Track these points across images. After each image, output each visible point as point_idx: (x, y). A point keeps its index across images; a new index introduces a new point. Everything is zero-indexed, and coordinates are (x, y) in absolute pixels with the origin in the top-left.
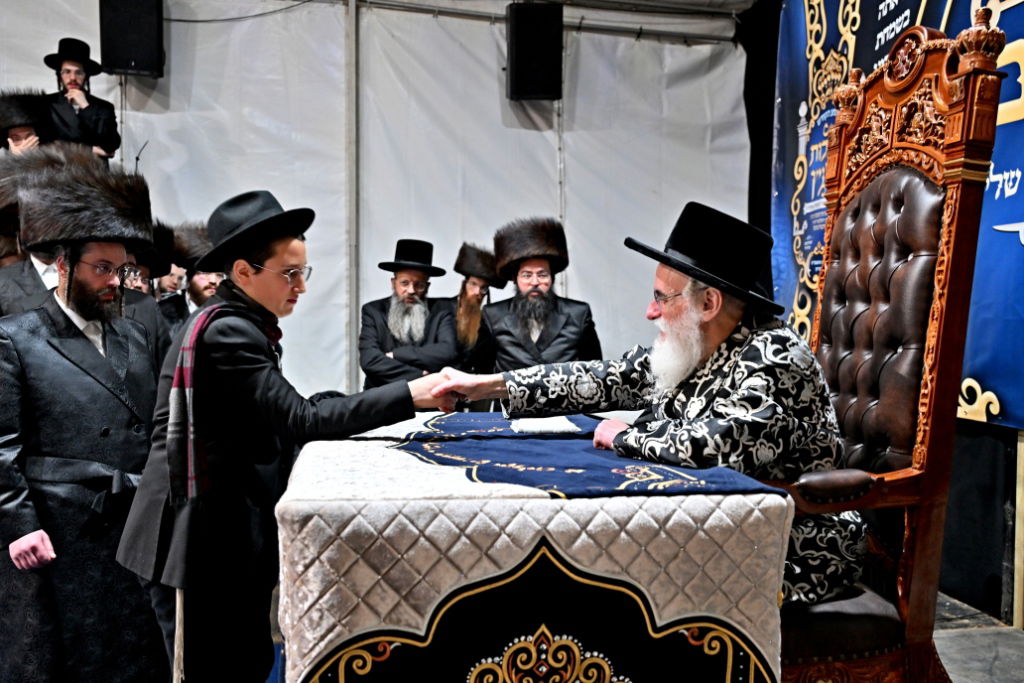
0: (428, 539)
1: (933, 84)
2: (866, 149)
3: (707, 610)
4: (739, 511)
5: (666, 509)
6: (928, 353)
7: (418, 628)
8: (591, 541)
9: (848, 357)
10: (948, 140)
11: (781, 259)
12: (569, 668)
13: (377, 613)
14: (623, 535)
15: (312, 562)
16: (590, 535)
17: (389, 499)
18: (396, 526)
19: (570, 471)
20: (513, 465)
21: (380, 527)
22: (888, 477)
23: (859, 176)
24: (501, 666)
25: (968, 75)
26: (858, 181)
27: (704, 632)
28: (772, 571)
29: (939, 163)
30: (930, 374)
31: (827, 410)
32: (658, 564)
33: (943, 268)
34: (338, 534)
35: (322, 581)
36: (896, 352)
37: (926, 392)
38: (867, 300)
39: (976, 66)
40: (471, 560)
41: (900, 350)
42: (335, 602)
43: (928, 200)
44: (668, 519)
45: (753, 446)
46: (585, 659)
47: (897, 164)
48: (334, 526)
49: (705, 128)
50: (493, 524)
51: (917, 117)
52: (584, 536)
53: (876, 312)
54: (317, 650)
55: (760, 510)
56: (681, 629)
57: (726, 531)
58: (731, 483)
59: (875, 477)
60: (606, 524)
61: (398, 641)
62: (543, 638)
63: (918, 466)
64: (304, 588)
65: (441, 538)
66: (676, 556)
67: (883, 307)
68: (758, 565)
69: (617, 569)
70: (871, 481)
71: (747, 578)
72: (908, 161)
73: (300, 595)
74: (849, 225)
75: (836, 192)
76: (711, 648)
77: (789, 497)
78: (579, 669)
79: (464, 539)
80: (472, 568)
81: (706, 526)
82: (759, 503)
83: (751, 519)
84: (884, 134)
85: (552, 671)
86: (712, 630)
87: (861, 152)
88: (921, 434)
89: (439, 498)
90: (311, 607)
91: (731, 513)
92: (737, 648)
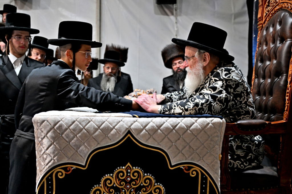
0: (86, 130)
2: (271, 5)
3: (191, 160)
4: (204, 123)
5: (176, 122)
6: (289, 77)
7: (82, 163)
8: (147, 133)
9: (264, 82)
12: (139, 179)
13: (67, 157)
14: (159, 131)
15: (44, 137)
16: (146, 131)
17: (73, 116)
18: (75, 125)
21: (69, 125)
23: (269, 15)
24: (113, 177)
26: (268, 17)
27: (190, 168)
28: (217, 146)
30: (290, 84)
31: (249, 97)
32: (172, 142)
34: (54, 127)
35: (47, 144)
36: (279, 78)
37: (288, 91)
38: (270, 60)
40: (101, 138)
41: (280, 77)
42: (52, 152)
43: (290, 21)
45: (213, 103)
46: (145, 176)
47: (281, 9)
48: (52, 124)
49: (231, 15)
50: (110, 126)
52: (144, 131)
53: (272, 64)
54: (45, 168)
55: (211, 123)
56: (181, 166)
57: (198, 131)
59: (267, 122)
60: (153, 127)
61: (75, 167)
62: (128, 167)
63: (285, 119)
65: (91, 130)
66: (179, 139)
67: (275, 62)
68: (211, 144)
69: (156, 143)
70: (266, 123)
71: (207, 149)
72: (284, 7)
73: (40, 149)
74: (265, 33)
75: (261, 22)
76: (193, 174)
77: (224, 119)
78: (142, 180)
79: (99, 130)
80: (101, 141)
81: (191, 129)
82: (212, 121)
83: (208, 126)
85: (132, 180)
86: (193, 167)
87: (270, 6)
88: (286, 107)
89: (91, 116)
90: (43, 153)
91: (200, 124)
92: (202, 174)
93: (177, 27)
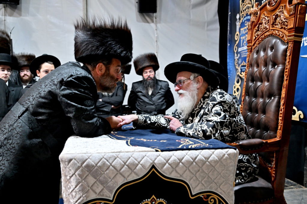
0: (113, 166)
1: (284, 8)
2: (261, 30)
3: (209, 189)
4: (220, 155)
5: (195, 155)
6: (282, 99)
7: (110, 197)
8: (170, 166)
9: (255, 100)
10: (289, 27)
11: (231, 67)
13: (96, 193)
14: (181, 164)
15: (72, 176)
16: (169, 164)
17: (99, 153)
18: (102, 162)
19: (162, 141)
20: (142, 139)
21: (96, 163)
22: (269, 141)
23: (258, 39)
25: (296, 5)
26: (258, 41)
27: (208, 196)
29: (286, 35)
30: (283, 106)
32: (193, 174)
33: (287, 70)
34: (82, 166)
35: (76, 182)
36: (271, 99)
37: (281, 112)
38: (261, 81)
39: (299, 2)
40: (128, 174)
41: (273, 98)
42: (81, 189)
43: (282, 47)
44: (196, 158)
47: (272, 35)
48: (80, 163)
49: (205, 23)
50: (136, 161)
51: (278, 19)
52: (167, 164)
53: (264, 86)
55: (227, 154)
56: (201, 195)
57: (216, 162)
58: (217, 145)
60: (175, 160)
61: (103, 202)
62: (153, 200)
63: (279, 137)
64: (70, 184)
65: (118, 166)
66: (199, 171)
67: (266, 84)
68: (227, 173)
69: (179, 176)
71: (223, 178)
72: (275, 34)
73: (68, 187)
74: (255, 56)
75: (251, 45)
76: (211, 202)
77: (237, 150)
79: (125, 166)
80: (128, 176)
81: (209, 160)
82: (227, 152)
83: (224, 158)
84: (267, 25)
86: (211, 195)
87: (259, 31)
88: (280, 127)
89: (117, 152)
90: (72, 191)
91: (217, 155)
92: (220, 201)
93: (157, 34)
